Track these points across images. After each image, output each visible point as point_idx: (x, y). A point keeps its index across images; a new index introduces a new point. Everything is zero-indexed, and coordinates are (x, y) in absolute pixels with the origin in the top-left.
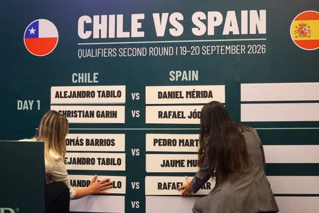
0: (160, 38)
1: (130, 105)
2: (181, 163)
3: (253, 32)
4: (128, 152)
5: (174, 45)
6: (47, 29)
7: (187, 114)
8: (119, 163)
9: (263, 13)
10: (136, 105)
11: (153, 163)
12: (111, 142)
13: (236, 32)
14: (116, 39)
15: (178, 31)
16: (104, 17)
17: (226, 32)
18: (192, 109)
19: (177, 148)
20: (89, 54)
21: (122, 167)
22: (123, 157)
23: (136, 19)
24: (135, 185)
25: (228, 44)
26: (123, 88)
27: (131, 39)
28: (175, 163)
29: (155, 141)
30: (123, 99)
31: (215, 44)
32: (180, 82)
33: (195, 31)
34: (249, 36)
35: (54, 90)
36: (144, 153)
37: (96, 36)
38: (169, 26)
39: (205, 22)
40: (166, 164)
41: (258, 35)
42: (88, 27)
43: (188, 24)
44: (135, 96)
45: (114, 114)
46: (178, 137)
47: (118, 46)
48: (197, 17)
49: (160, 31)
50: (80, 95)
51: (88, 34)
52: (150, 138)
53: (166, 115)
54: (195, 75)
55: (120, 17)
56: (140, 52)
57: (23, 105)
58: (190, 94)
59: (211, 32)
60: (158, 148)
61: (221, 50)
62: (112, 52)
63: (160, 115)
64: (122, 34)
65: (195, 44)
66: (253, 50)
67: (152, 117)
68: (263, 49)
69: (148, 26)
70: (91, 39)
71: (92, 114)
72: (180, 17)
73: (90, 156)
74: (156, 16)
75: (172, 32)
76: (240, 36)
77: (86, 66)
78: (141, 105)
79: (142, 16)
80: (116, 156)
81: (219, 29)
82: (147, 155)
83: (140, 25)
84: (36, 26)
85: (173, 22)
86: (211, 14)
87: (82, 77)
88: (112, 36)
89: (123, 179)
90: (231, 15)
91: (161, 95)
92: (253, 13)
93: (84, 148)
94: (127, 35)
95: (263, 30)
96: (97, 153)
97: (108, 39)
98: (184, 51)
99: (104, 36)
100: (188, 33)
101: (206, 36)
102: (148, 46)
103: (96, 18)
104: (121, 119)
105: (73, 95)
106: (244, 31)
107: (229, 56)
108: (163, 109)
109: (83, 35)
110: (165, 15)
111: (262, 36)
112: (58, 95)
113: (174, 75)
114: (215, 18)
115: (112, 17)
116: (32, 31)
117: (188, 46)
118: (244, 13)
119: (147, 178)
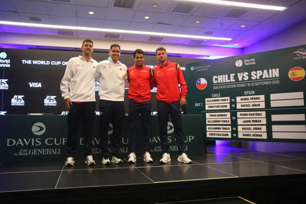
0: (241, 81)
1: (231, 103)
2: (250, 121)
3: (274, 76)
4: (231, 118)
5: (245, 83)
6: (203, 81)
7: (251, 105)
8: (229, 121)
9: (278, 70)
10: (233, 103)
11: (240, 122)
12: (226, 115)
13: (267, 77)
14: (225, 82)
15: (246, 78)
16: (221, 76)
17: (264, 77)
18: (253, 103)
19: (248, 116)
20: (217, 88)
21: (230, 123)
22: (230, 120)
23: (232, 75)
24: (234, 129)
25: (265, 81)
26: (229, 98)
27: (230, 82)
28: (247, 121)
29: (240, 114)
30: (229, 101)
31: (260, 81)
32: (248, 95)
33: (252, 78)
34: (272, 78)
35: (206, 100)
36: (237, 118)
37: (219, 82)
38: (243, 77)
39: (256, 75)
40: (245, 122)
41: (276, 77)
42: (216, 79)
43: (250, 76)
44: (233, 100)
45: (226, 106)
46: (248, 113)
47: (226, 85)
48: (253, 73)
49: (240, 79)
50: (215, 101)
51: (216, 82)
52: (238, 113)
53: (244, 106)
54: (253, 92)
55: (227, 76)
56: (234, 86)
57: (197, 105)
58: (252, 99)
59: (258, 78)
60: (241, 117)
61: (262, 83)
62: (224, 87)
63: (242, 106)
64: (227, 81)
65: (253, 82)
66: (274, 82)
67: (239, 106)
68: (278, 82)
69: (236, 77)
70: (217, 83)
71: (219, 107)
72: (247, 74)
73: (219, 120)
74: (239, 74)
75: (245, 79)
76: (269, 78)
77: (216, 92)
78: (235, 103)
79: (234, 75)
80: (227, 120)
81: (261, 77)
82: (238, 119)
83: (233, 78)
84: (200, 80)
85: (245, 76)
86: (258, 72)
87: (215, 95)
88: (224, 81)
89: (230, 127)
90: (265, 71)
91: (241, 99)
92: (274, 70)
93: (217, 117)
94: (229, 81)
95: (278, 75)
96: (221, 119)
97: (223, 83)
98: (249, 85)
99: (222, 82)
100: (250, 79)
101: (256, 79)
102: (236, 84)
103: (219, 76)
104: (228, 108)
105: (213, 101)
106: (271, 76)
107: (265, 85)
108: (243, 104)
109: (215, 82)
110: (242, 74)
111: (277, 77)
112: (208, 101)
113: (246, 93)
114: (259, 73)
115: (224, 76)
116: (199, 82)
117: (250, 83)
118: (270, 70)
119: (238, 126)
